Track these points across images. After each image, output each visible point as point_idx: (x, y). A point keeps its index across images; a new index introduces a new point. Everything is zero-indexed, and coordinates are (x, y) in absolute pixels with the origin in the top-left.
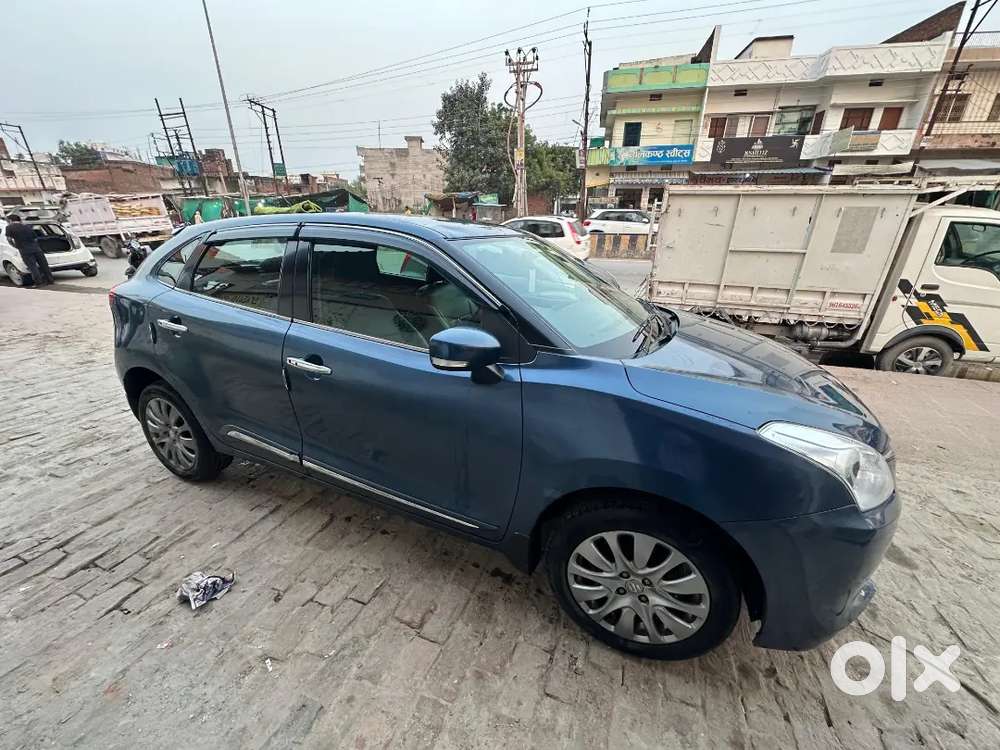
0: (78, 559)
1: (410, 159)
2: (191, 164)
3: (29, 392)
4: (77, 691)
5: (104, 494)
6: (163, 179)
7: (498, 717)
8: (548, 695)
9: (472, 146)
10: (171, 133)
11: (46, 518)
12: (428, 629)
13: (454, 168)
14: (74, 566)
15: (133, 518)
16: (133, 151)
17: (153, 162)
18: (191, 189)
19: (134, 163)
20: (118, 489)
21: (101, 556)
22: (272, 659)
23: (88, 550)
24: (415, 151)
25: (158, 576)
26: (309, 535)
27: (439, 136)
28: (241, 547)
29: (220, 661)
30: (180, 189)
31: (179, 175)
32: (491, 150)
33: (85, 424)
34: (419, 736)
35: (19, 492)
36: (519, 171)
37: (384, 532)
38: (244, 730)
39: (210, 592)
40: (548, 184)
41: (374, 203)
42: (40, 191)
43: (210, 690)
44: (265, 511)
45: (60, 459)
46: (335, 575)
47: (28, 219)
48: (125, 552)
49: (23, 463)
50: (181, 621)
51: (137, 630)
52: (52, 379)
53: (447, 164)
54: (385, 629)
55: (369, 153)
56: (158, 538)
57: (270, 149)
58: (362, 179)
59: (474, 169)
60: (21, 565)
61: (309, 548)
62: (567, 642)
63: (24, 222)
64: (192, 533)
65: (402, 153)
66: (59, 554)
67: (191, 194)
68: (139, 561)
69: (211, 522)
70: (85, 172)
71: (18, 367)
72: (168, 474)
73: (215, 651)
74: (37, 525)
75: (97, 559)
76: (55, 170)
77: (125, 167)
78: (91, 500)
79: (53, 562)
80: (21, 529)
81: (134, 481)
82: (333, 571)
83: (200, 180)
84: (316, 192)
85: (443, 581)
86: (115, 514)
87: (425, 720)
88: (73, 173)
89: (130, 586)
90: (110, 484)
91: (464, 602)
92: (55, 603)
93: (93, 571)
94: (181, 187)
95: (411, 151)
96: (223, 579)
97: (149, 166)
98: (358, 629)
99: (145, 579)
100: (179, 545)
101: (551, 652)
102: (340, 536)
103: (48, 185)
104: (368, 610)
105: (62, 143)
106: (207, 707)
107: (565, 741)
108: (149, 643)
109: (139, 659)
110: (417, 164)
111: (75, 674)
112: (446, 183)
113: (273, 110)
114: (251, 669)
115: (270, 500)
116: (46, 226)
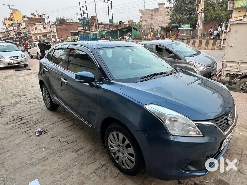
0: (23, 121)
1: (159, 12)
2: (86, 21)
3: (30, 86)
4: (13, 143)
5: (33, 110)
6: (79, 27)
7: (80, 173)
8: (95, 173)
9: (183, 5)
10: (82, 12)
11: (21, 112)
12: (78, 152)
13: (174, 14)
14: (21, 123)
15: (35, 116)
16: (73, 19)
17: (78, 21)
18: (86, 29)
19: (73, 22)
20: (36, 109)
21: (27, 122)
22: (45, 148)
23: (25, 120)
24: (161, 9)
25: (34, 128)
26: (66, 127)
27: (169, 2)
28: (52, 126)
29: (36, 145)
30: (82, 30)
31: (83, 25)
32: (190, 6)
33: (36, 94)
34: (62, 170)
35: (19, 107)
36: (200, 14)
37: (83, 130)
38: (33, 158)
39: (41, 133)
40: (216, 17)
41: (144, 30)
42: (50, 32)
43: (31, 150)
44: (61, 120)
45: (29, 101)
46: (67, 136)
47: (43, 41)
48: (31, 122)
49: (22, 101)
50: (34, 137)
51: (26, 136)
52: (35, 83)
53: (171, 13)
54: (69, 150)
55: (144, 11)
56: (37, 121)
57: (109, 14)
58: (141, 21)
59: (182, 14)
60: (14, 120)
61: (65, 129)
62: (109, 165)
63: (42, 42)
64: (45, 121)
65: (156, 10)
66: (20, 120)
67: (85, 31)
68: (32, 124)
69: (49, 120)
70: (61, 26)
71: (31, 80)
72: (46, 108)
73: (36, 144)
74: (19, 114)
75: (26, 122)
76: (55, 26)
77: (71, 24)
78: (30, 110)
79: (19, 121)
80: (17, 114)
81: (39, 108)
82: (66, 136)
83: (88, 26)
84: (123, 27)
85: (89, 143)
86: (33, 114)
87: (65, 168)
88: (59, 27)
89: (29, 129)
90: (35, 108)
91: (91, 149)
92: (16, 129)
93: (25, 124)
94: (83, 29)
95: (159, 9)
96: (44, 131)
97: (77, 23)
98: (64, 148)
99: (31, 128)
100: (41, 123)
101: (103, 165)
102: (73, 128)
103: (52, 30)
104: (68, 145)
105: (57, 18)
106: (30, 152)
107: (91, 182)
108: (26, 139)
109: (24, 141)
110: (161, 14)
111: (13, 141)
112: (170, 21)
113: (111, 1)
114: (40, 149)
115: (63, 118)
116: (47, 43)
